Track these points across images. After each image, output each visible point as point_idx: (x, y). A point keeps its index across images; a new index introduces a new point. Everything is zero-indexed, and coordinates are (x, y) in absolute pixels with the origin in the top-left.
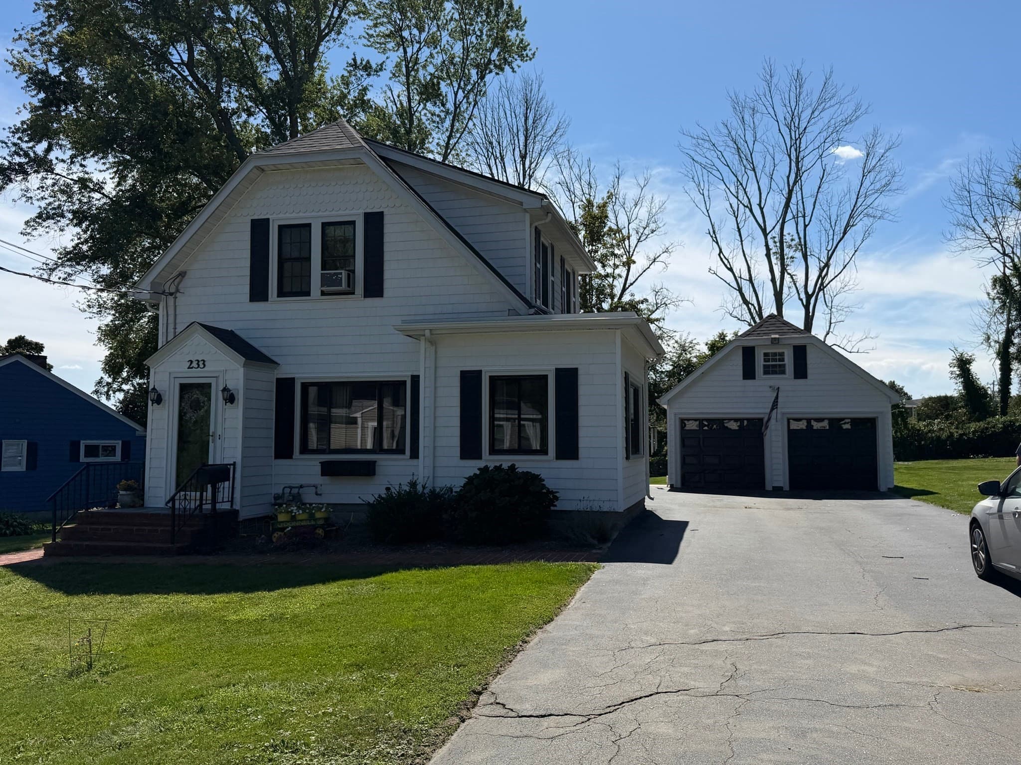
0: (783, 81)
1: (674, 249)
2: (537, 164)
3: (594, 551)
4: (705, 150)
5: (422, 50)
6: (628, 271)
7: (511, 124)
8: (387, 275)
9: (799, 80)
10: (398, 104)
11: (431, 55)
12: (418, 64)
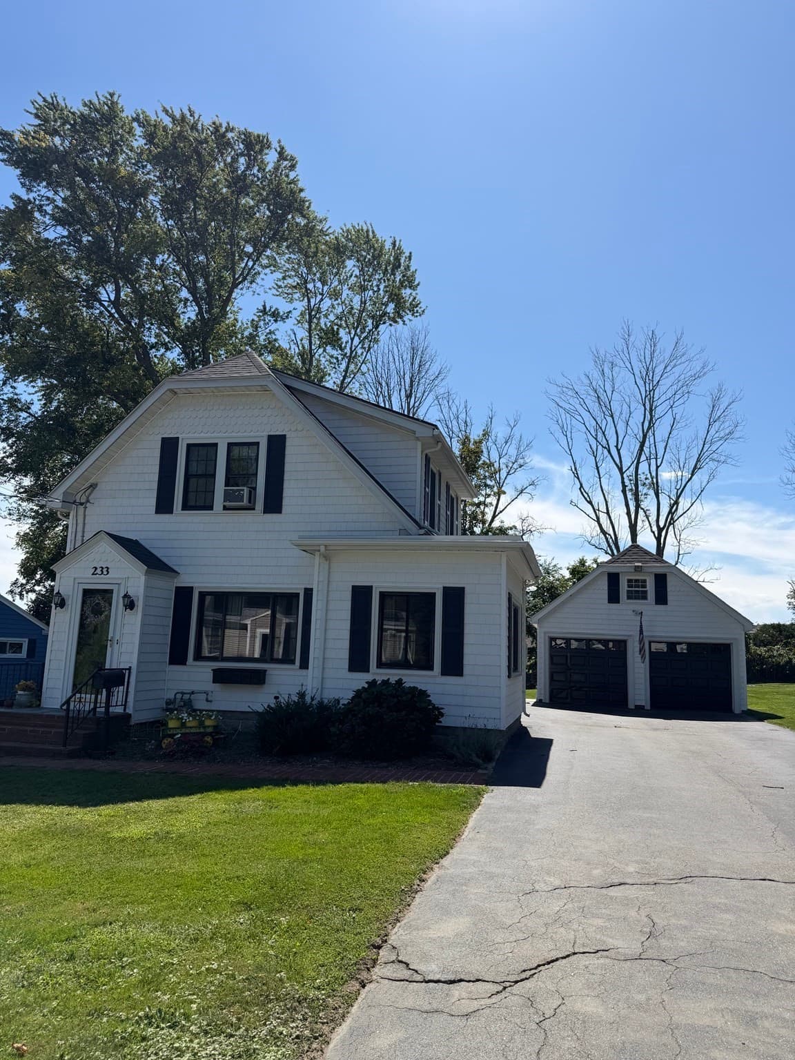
0: (639, 339)
1: (539, 483)
2: (420, 403)
3: (480, 771)
4: (568, 397)
5: (324, 301)
6: (498, 500)
7: (398, 368)
8: (286, 493)
9: (653, 339)
10: (300, 346)
11: (333, 306)
12: (320, 313)
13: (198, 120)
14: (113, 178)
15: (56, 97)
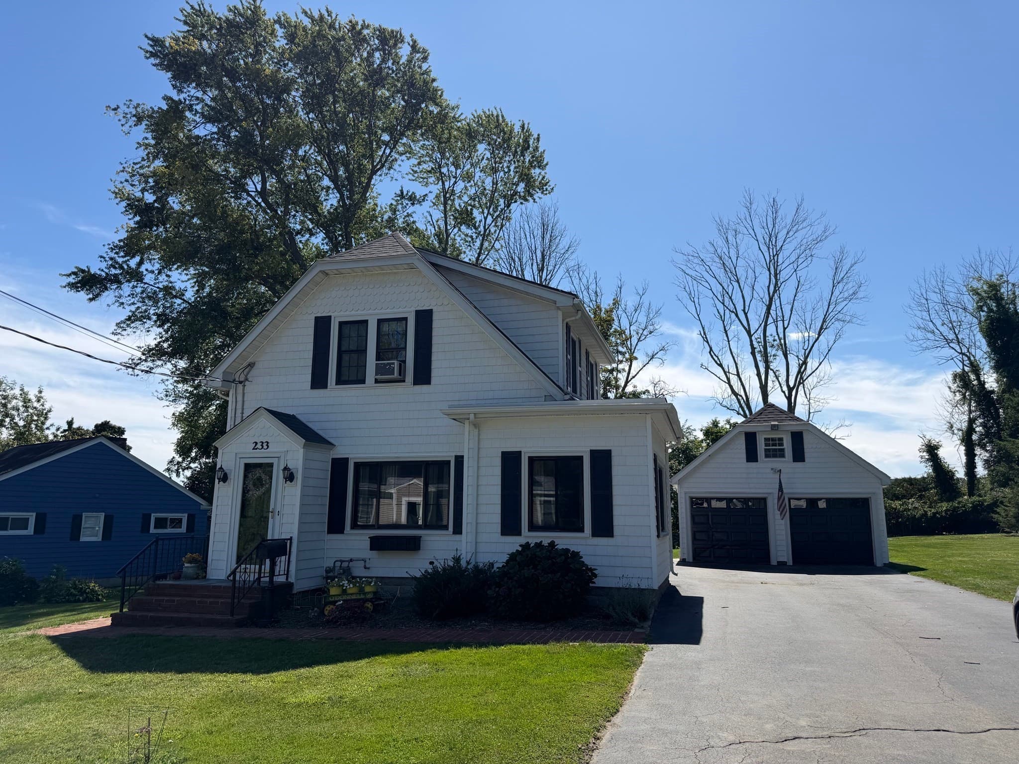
0: (761, 206)
1: (669, 348)
2: (552, 276)
4: (694, 265)
5: (458, 183)
6: (630, 366)
7: (530, 244)
8: (434, 364)
9: (774, 206)
10: (436, 227)
11: (466, 188)
12: (454, 195)
13: (336, 19)
14: (258, 77)
15: (203, 5)
